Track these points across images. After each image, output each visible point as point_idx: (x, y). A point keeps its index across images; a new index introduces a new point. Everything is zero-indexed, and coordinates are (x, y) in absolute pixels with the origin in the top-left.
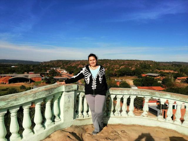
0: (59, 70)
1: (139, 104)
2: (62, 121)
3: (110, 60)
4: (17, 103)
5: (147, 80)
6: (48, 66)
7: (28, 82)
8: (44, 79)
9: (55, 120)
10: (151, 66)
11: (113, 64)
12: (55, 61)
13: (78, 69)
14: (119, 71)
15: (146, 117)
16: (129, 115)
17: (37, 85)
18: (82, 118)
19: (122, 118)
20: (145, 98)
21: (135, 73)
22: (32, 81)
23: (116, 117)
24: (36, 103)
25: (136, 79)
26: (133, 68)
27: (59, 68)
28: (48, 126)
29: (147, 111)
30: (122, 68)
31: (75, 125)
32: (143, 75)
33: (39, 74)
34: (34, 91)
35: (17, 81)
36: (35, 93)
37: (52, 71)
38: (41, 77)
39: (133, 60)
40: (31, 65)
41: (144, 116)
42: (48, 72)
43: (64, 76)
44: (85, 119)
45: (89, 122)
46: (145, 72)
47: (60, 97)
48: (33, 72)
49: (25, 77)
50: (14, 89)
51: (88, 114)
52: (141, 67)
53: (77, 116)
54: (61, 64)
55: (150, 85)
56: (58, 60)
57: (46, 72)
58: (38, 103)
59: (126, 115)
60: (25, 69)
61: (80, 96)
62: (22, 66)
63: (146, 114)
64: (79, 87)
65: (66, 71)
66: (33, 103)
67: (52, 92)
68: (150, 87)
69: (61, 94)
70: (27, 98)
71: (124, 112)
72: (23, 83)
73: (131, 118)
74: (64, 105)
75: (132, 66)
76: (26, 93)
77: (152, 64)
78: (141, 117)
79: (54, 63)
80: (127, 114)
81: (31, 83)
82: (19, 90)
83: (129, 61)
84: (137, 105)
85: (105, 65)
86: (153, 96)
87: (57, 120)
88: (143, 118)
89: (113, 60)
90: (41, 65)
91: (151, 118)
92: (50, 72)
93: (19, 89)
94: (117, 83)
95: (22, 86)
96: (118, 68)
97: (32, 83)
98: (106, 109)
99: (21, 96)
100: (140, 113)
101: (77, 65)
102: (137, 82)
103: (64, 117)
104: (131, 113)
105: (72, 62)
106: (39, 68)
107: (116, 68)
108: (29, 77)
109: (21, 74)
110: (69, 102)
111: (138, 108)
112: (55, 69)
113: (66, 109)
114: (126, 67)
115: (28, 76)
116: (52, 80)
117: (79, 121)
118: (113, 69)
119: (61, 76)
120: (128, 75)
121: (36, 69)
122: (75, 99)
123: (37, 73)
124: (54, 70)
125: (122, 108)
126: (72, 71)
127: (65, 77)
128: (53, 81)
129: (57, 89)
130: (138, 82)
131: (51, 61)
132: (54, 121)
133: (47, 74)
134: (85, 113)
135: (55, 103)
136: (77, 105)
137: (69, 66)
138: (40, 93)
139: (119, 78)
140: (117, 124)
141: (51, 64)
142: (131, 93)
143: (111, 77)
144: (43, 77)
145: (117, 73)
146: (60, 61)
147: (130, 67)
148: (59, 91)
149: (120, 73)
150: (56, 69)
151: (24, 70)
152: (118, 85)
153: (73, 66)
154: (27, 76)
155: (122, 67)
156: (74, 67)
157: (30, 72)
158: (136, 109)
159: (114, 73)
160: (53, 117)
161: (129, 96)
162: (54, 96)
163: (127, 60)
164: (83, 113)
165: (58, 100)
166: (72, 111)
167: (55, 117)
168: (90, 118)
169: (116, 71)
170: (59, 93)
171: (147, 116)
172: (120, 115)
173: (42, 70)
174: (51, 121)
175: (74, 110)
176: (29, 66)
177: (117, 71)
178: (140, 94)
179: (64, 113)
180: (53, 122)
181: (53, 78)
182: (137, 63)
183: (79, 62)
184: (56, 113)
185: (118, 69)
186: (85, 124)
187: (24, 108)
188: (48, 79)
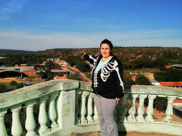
0: (57, 61)
1: (161, 104)
2: (61, 127)
3: (123, 47)
4: (4, 105)
5: (172, 74)
6: (44, 56)
7: (20, 77)
8: (39, 73)
9: (52, 126)
10: (178, 54)
11: (126, 53)
12: (53, 50)
13: (81, 60)
14: (136, 62)
15: (170, 123)
16: (147, 120)
17: (30, 80)
18: (86, 124)
19: (137, 124)
20: (168, 99)
21: (156, 64)
22: (24, 75)
23: (129, 123)
24: (28, 105)
25: (157, 71)
26: (153, 57)
27: (58, 59)
28: (43, 133)
29: (170, 115)
30: (138, 58)
31: (77, 132)
32: (168, 67)
33: (33, 67)
34: (25, 90)
35: (7, 76)
36: (26, 93)
37: (49, 63)
38: (35, 70)
39: (154, 47)
40: (22, 56)
41: (167, 122)
42: (44, 64)
43: (64, 68)
44: (90, 125)
45: (95, 128)
46: (170, 62)
47: (57, 98)
48: (25, 65)
49: (16, 71)
50: (4, 85)
51: (93, 119)
52: (164, 57)
53: (79, 121)
54: (60, 54)
55: (176, 80)
56: (56, 49)
57: (41, 64)
58: (29, 105)
59: (144, 121)
60: (16, 60)
61: (82, 96)
62: (12, 57)
63: (170, 120)
64: (82, 85)
65: (66, 62)
66: (24, 105)
67: (47, 91)
68: (177, 82)
69: (59, 94)
70: (15, 99)
71: (140, 117)
72: (13, 78)
73: (150, 124)
74: (62, 107)
75: (152, 55)
76: (14, 93)
77: (180, 52)
78: (163, 123)
79: (51, 52)
80: (144, 119)
81: (23, 77)
82: (9, 87)
83: (148, 49)
84: (159, 106)
85: (116, 54)
86: (179, 95)
87: (54, 127)
88: (166, 124)
89: (127, 48)
90: (36, 55)
91: (176, 125)
92: (47, 64)
93: (9, 85)
94: (132, 77)
95: (13, 81)
96: (134, 58)
97: (25, 78)
98: (116, 113)
99: (9, 96)
100: (163, 116)
101: (80, 55)
102: (158, 76)
103: (63, 122)
104: (149, 118)
105: (73, 50)
106: (33, 59)
107: (131, 58)
108: (21, 71)
109: (11, 66)
110: (69, 103)
111: (160, 110)
112: (52, 59)
113: (65, 112)
114: (145, 56)
115: (20, 69)
116: (49, 74)
117: (81, 127)
118: (127, 59)
119: (60, 69)
120: (147, 67)
121: (29, 60)
122: (76, 100)
123: (30, 66)
124: (52, 62)
125: (138, 111)
126: (74, 63)
127: (65, 70)
128: (51, 75)
129: (53, 87)
130: (160, 76)
131: (47, 50)
132: (50, 127)
133: (43, 66)
134: (89, 117)
135: (52, 105)
136: (79, 107)
137: (71, 57)
138: (32, 93)
139: (136, 71)
140: (130, 132)
141: (48, 54)
142: (149, 92)
143: (125, 70)
144: (37, 70)
145: (132, 65)
146: (59, 49)
147: (150, 57)
148: (56, 90)
149: (136, 64)
150: (54, 60)
151: (14, 62)
152: (134, 80)
153: (75, 55)
154: (18, 69)
155: (138, 56)
156: (76, 57)
157: (21, 65)
158: (158, 111)
159: (128, 65)
160: (49, 122)
161: (147, 95)
162: (49, 97)
163: (146, 47)
164: (87, 117)
165: (54, 101)
166: (72, 114)
167: (51, 122)
168: (96, 124)
169: (131, 62)
170: (55, 92)
171: (171, 121)
172: (134, 120)
173: (36, 61)
174: (47, 127)
175: (76, 114)
176: (20, 57)
177: (133, 62)
178: (162, 93)
179: (62, 117)
180: (49, 129)
181: (50, 72)
182: (159, 50)
183: (83, 51)
184: (52, 117)
185: (134, 60)
186: (89, 132)
187: (12, 111)
188: (44, 73)
